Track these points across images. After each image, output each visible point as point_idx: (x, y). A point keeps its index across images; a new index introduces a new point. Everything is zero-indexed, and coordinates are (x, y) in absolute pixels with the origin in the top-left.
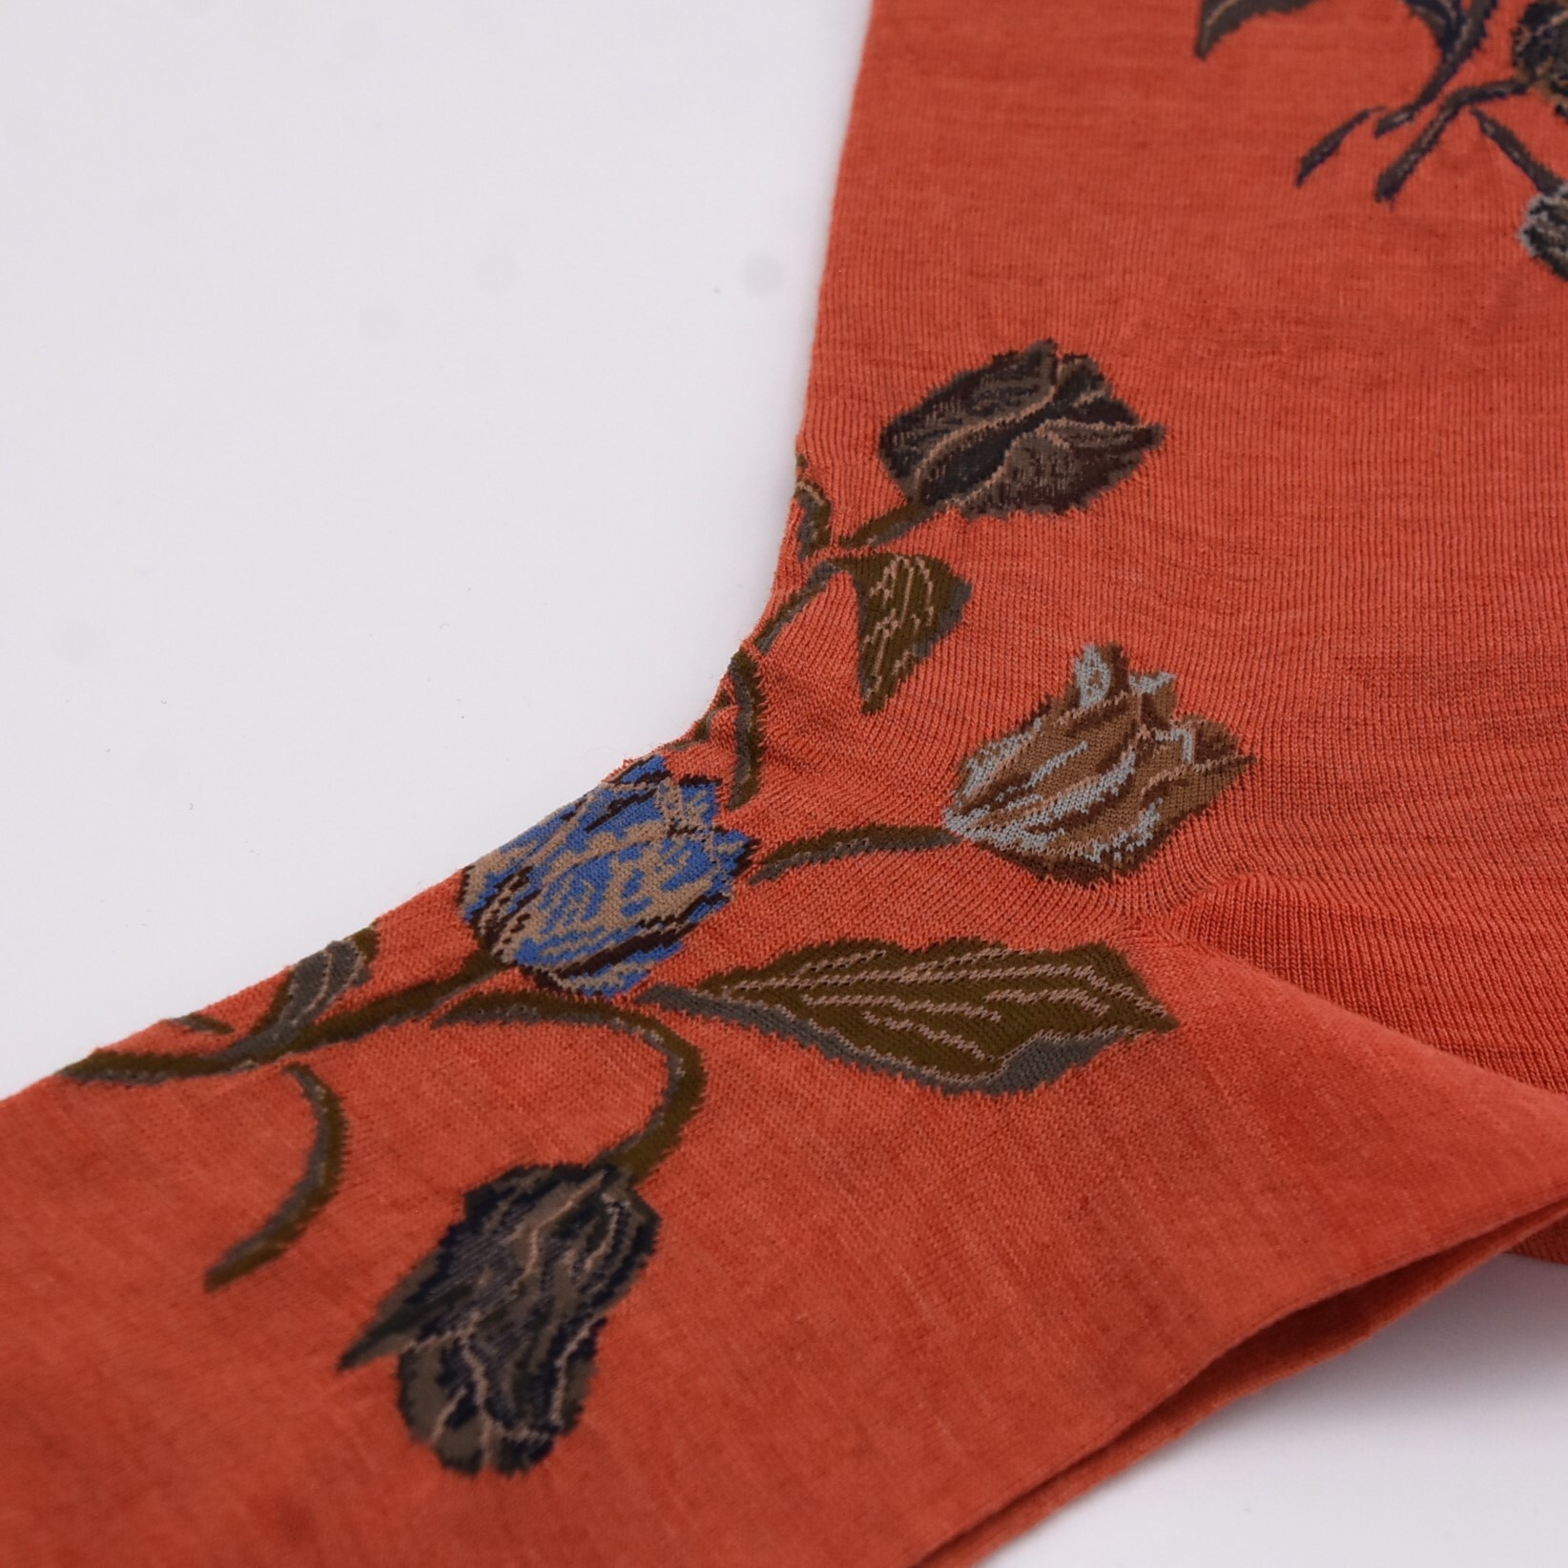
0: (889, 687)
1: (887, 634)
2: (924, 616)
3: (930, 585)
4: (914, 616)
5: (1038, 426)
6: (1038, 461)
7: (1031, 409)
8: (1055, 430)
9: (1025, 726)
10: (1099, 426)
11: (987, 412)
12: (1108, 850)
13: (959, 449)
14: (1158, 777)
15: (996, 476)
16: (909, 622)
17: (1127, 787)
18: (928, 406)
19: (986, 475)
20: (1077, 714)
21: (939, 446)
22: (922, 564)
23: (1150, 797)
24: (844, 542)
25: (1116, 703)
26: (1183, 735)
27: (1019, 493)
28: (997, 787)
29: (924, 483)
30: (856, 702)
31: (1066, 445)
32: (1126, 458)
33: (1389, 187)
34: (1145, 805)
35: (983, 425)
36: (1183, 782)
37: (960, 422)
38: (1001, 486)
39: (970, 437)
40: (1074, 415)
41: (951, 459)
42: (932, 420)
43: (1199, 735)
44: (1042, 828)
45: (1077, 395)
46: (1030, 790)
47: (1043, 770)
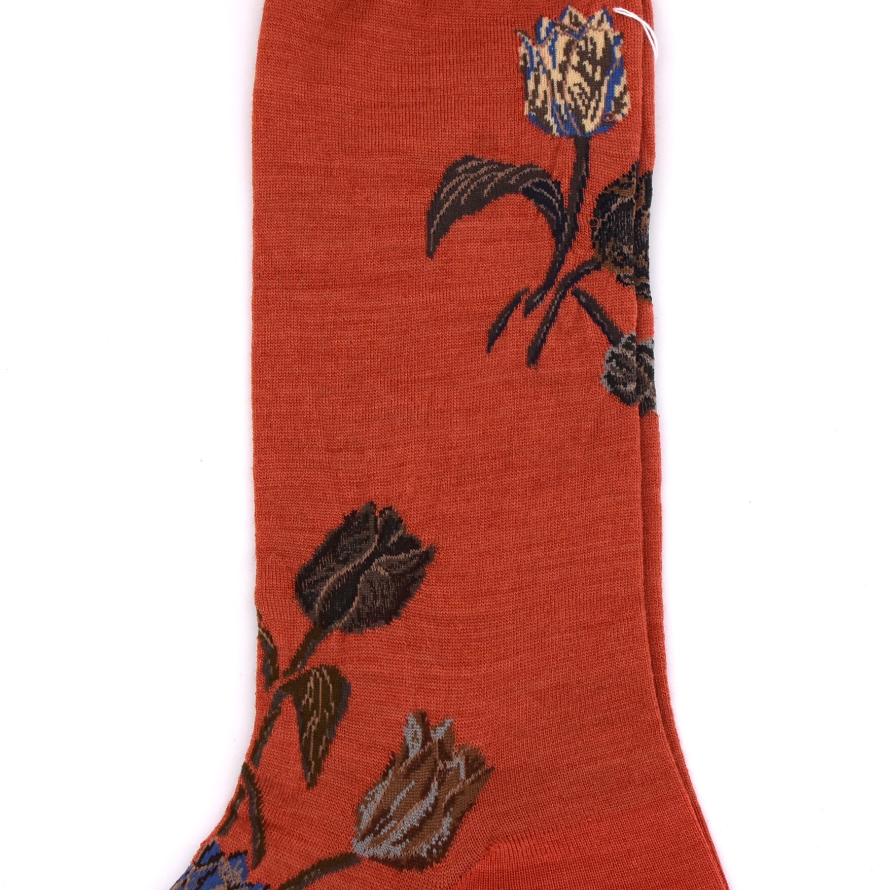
0: (319, 769)
1: (314, 728)
2: (329, 710)
3: (331, 686)
4: (325, 711)
5: (372, 565)
6: (374, 588)
7: (367, 554)
8: (380, 564)
9: (385, 775)
10: (402, 556)
11: (346, 561)
12: (430, 848)
13: (334, 588)
14: (450, 794)
15: (354, 604)
16: (324, 716)
17: (435, 806)
18: (316, 560)
19: (349, 605)
20: (408, 762)
21: (325, 588)
22: (325, 672)
23: (447, 809)
24: (286, 673)
25: (426, 750)
26: (458, 761)
27: (367, 614)
28: (375, 821)
29: (321, 613)
30: (304, 785)
31: (387, 573)
32: (417, 574)
33: (534, 356)
34: (445, 815)
35: (344, 570)
36: (461, 793)
37: (333, 570)
38: (358, 609)
39: (339, 579)
40: (390, 552)
41: (333, 595)
42: (320, 571)
43: (467, 760)
44: (398, 842)
45: (390, 539)
46: (391, 819)
47: (396, 803)
